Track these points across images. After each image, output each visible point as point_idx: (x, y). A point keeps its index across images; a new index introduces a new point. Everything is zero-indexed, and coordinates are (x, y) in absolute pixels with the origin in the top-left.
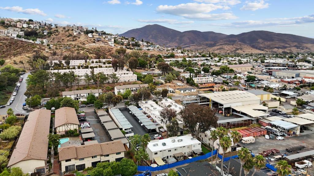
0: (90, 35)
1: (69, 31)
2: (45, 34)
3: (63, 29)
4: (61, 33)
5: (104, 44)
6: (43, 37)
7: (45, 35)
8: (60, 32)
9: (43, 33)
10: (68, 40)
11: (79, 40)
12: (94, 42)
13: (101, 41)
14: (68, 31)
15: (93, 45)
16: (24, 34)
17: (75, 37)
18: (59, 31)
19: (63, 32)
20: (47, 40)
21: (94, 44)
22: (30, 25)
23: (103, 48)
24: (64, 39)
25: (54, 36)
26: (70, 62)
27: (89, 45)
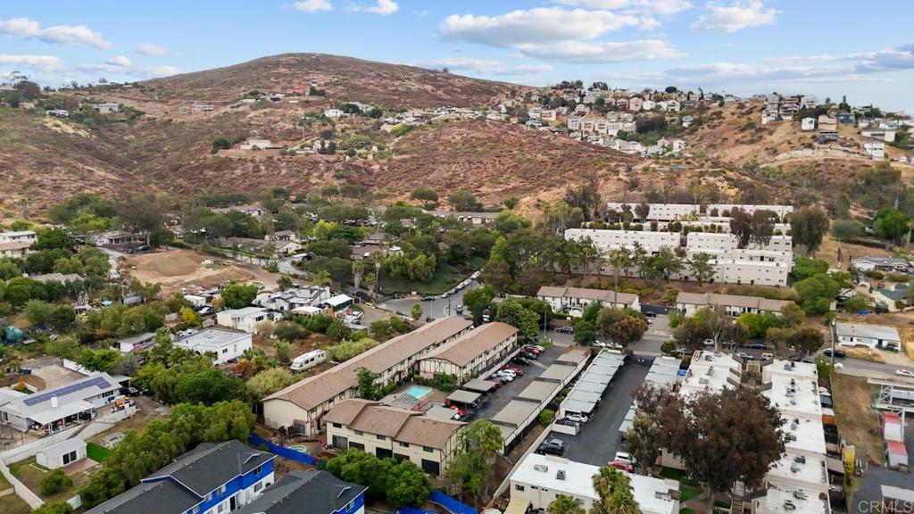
0: (807, 124)
1: (752, 112)
2: (685, 125)
3: (738, 108)
4: (727, 120)
5: (845, 151)
6: (678, 132)
7: (685, 128)
8: (724, 118)
9: (682, 122)
10: (737, 141)
11: (769, 138)
12: (810, 146)
13: (834, 143)
14: (750, 112)
15: (804, 155)
16: (634, 130)
17: (760, 130)
18: (723, 115)
19: (735, 117)
20: (683, 142)
21: (808, 152)
22: (661, 103)
23: (832, 163)
24: (726, 139)
25: (707, 130)
26: (648, 208)
27: (789, 156)
